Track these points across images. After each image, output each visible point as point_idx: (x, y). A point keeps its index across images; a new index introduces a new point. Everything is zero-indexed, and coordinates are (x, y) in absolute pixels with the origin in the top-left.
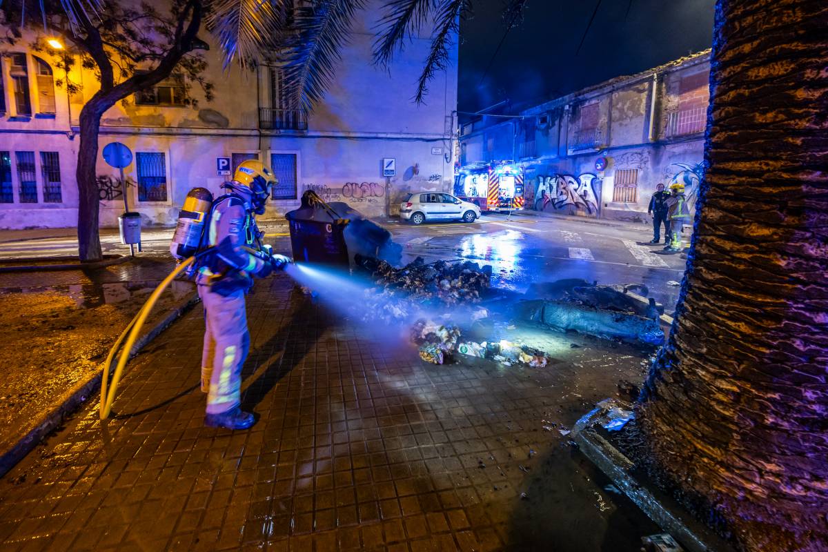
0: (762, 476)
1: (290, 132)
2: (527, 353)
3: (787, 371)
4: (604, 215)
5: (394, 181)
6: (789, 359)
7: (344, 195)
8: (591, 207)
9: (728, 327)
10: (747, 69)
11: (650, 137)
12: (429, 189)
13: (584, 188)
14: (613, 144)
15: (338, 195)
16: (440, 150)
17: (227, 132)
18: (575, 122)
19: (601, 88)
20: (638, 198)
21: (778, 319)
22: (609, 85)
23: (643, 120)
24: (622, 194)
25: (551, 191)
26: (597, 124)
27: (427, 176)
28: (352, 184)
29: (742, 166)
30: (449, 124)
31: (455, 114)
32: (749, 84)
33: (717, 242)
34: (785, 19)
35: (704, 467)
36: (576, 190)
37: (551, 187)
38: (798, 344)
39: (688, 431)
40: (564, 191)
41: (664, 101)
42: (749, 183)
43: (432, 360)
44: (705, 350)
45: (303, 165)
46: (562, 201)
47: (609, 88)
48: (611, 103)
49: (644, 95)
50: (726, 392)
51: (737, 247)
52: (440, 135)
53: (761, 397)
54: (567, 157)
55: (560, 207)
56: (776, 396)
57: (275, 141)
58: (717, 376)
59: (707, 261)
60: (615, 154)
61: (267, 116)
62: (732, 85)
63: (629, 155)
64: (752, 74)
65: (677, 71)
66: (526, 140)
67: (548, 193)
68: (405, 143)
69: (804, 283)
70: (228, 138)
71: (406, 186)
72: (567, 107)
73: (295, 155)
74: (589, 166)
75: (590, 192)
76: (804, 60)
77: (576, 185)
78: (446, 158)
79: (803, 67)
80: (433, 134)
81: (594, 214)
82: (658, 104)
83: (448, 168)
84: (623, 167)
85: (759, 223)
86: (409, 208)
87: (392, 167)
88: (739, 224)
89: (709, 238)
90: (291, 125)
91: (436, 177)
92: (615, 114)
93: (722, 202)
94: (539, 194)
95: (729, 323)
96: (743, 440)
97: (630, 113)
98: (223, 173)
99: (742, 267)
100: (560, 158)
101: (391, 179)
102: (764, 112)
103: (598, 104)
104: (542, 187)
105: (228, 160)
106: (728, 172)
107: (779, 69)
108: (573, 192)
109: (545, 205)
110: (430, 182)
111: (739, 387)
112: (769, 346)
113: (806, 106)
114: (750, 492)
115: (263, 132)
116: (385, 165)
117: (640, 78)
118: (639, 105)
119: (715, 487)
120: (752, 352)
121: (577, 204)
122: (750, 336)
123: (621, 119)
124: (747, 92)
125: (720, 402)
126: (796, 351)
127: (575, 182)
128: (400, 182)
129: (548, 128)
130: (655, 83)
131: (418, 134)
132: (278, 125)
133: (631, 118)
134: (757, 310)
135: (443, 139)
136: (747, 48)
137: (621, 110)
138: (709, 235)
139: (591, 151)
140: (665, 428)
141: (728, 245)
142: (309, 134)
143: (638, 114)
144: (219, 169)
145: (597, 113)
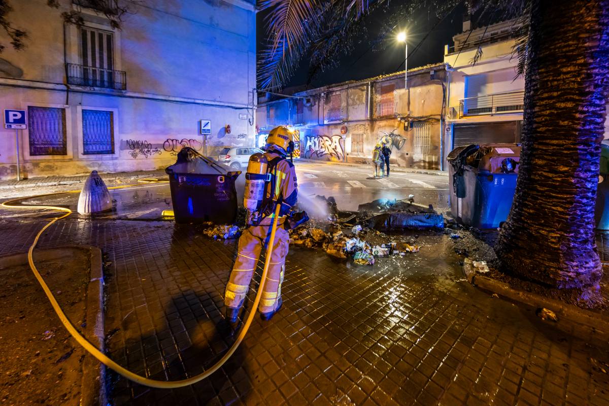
0: (573, 268)
1: (107, 91)
2: (410, 245)
3: (575, 223)
4: (347, 160)
5: (210, 138)
6: (576, 218)
7: (165, 150)
8: (339, 155)
9: (553, 210)
10: (556, 103)
11: (369, 116)
12: (238, 144)
13: (335, 144)
14: (350, 119)
15: (159, 149)
16: (245, 116)
17: (20, 83)
18: (328, 104)
19: (342, 85)
20: (364, 150)
21: (571, 203)
22: (346, 84)
23: (365, 107)
24: (356, 148)
25: (315, 145)
26: (340, 106)
27: (236, 135)
28: (172, 140)
29: (555, 142)
30: (251, 97)
31: (255, 91)
32: (557, 109)
33: (544, 173)
34: (571, 86)
35: (552, 273)
36: (330, 145)
37: (315, 143)
38: (578, 212)
39: (540, 259)
40: (323, 146)
41: (374, 97)
42: (558, 149)
43: (367, 263)
44: (543, 221)
45: (121, 121)
46: (322, 152)
47: (346, 87)
48: (347, 95)
49: (364, 93)
50: (555, 238)
51: (554, 175)
52: (245, 105)
53: (567, 236)
54: (323, 125)
55: (321, 156)
56: (573, 235)
57: (87, 98)
58: (549, 232)
59: (540, 182)
60: (351, 124)
61: (76, 73)
62: (548, 108)
63: (358, 125)
64: (558, 105)
65: (380, 82)
66: (298, 113)
67: (313, 147)
68: (218, 109)
69: (580, 188)
70: (21, 89)
71: (219, 142)
72: (322, 94)
73: (112, 112)
74: (338, 131)
75: (338, 147)
76: (578, 103)
77: (330, 142)
78: (250, 122)
79: (577, 105)
80: (240, 104)
81: (341, 160)
82: (372, 98)
83: (252, 129)
84: (356, 132)
85: (564, 165)
86: (228, 159)
87: (208, 127)
88: (555, 166)
89: (540, 172)
90: (106, 84)
91: (243, 136)
92: (350, 102)
93: (545, 156)
94: (307, 148)
95: (553, 208)
96: (564, 256)
97: (358, 102)
98: (14, 126)
99: (558, 184)
100: (320, 125)
101: (208, 137)
102: (563, 121)
103: (340, 94)
104: (309, 143)
105: (22, 113)
106: (548, 144)
107: (569, 105)
108: (329, 147)
109: (311, 155)
110: (238, 139)
111: (559, 234)
112: (569, 215)
113: (579, 121)
114: (570, 277)
115: (73, 87)
116: (203, 125)
117: (362, 83)
118: (362, 98)
119: (558, 279)
120: (563, 218)
121: (331, 154)
122: (563, 212)
123: (353, 105)
124: (555, 112)
125: (553, 243)
126: (577, 215)
127: (329, 140)
128: (215, 139)
129: (311, 106)
130: (369, 87)
131: (229, 103)
132: (91, 82)
133: (359, 105)
134: (564, 201)
135: (247, 108)
136: (555, 94)
137: (353, 100)
138: (540, 171)
139: (338, 122)
140: (528, 261)
141: (550, 175)
142: (128, 94)
143: (361, 103)
144: (7, 121)
145: (341, 100)
